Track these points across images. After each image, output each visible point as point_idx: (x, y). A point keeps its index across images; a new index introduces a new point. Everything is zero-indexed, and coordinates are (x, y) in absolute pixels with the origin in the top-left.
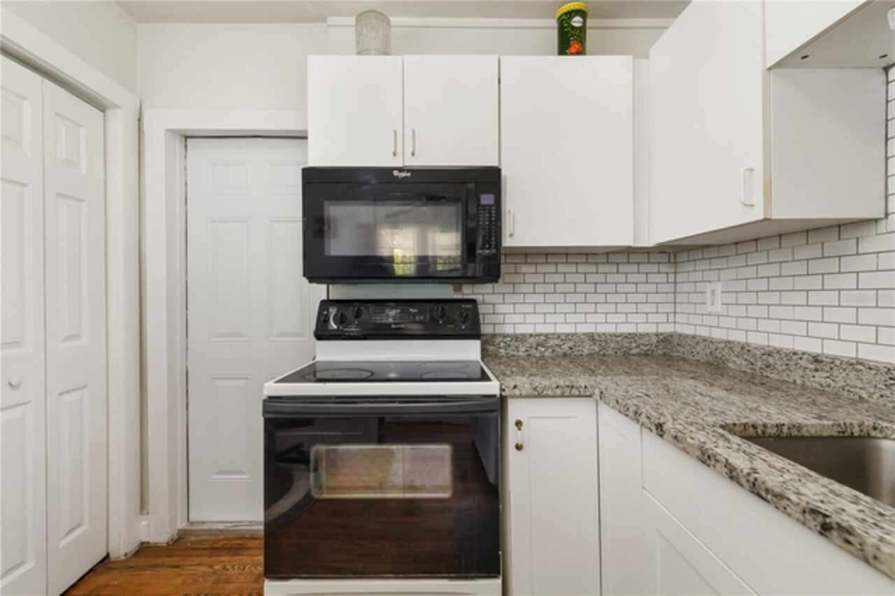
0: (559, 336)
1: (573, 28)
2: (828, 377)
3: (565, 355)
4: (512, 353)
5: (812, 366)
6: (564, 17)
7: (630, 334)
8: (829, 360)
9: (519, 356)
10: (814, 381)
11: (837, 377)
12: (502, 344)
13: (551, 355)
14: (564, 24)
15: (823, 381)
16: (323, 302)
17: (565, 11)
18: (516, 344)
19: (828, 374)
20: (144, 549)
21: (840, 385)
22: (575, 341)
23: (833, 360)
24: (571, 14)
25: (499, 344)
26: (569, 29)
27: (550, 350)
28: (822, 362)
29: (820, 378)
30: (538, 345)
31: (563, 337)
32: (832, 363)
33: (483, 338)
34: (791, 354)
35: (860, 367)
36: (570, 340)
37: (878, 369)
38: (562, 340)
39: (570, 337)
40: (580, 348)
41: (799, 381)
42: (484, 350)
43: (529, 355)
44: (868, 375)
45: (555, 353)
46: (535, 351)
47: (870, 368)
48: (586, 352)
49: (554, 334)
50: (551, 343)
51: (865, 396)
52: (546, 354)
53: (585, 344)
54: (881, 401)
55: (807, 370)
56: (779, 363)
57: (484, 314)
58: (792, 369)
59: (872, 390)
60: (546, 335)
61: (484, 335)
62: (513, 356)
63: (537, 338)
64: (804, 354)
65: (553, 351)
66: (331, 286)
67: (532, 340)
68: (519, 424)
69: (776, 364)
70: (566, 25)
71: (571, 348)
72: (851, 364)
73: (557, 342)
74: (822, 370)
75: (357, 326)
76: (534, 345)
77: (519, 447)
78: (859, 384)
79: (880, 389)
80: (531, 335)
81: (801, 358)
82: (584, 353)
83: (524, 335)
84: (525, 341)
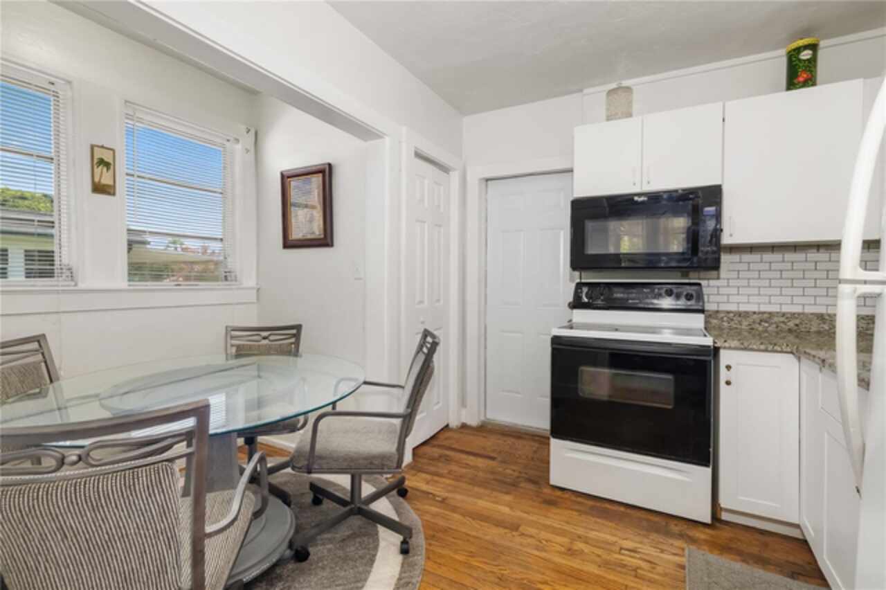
0: (784, 315)
1: (800, 60)
3: (790, 331)
4: (735, 326)
6: (792, 53)
7: (867, 316)
9: (741, 329)
12: (725, 319)
13: (776, 330)
14: (793, 56)
16: (578, 284)
17: (793, 48)
18: (739, 319)
20: (464, 426)
22: (801, 319)
24: (798, 50)
25: (722, 318)
26: (797, 62)
27: (774, 326)
30: (761, 321)
31: (789, 315)
33: (706, 313)
36: (797, 318)
38: (787, 318)
39: (796, 316)
40: (808, 326)
42: (706, 322)
43: (752, 329)
45: (779, 328)
46: (758, 326)
48: (814, 329)
49: (778, 313)
50: (776, 319)
52: (770, 329)
53: (813, 323)
57: (708, 295)
60: (770, 313)
61: (708, 311)
62: (736, 328)
63: (760, 315)
65: (777, 327)
66: (583, 274)
67: (755, 316)
68: (728, 367)
70: (794, 59)
71: (797, 325)
73: (782, 319)
75: (602, 301)
76: (758, 321)
77: (728, 383)
80: (755, 313)
82: (811, 330)
83: (747, 313)
84: (748, 317)
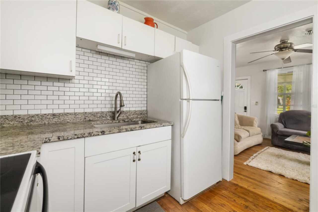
2: (58, 119)
5: (52, 117)
8: (58, 114)
10: (53, 121)
11: (61, 118)
15: (56, 121)
19: (58, 118)
21: (62, 120)
23: (60, 114)
28: (56, 115)
29: (56, 120)
32: (60, 115)
34: (44, 115)
35: (68, 114)
37: (72, 114)
41: (47, 123)
44: (70, 116)
47: (71, 114)
51: (69, 121)
54: (73, 121)
55: (50, 119)
56: (37, 119)
58: (44, 120)
59: (71, 119)
64: (49, 114)
69: (36, 119)
72: (65, 114)
74: (56, 117)
78: (67, 118)
79: (73, 118)
81: (48, 116)
